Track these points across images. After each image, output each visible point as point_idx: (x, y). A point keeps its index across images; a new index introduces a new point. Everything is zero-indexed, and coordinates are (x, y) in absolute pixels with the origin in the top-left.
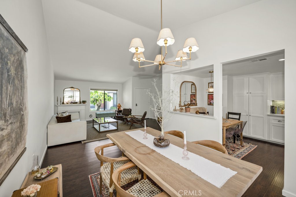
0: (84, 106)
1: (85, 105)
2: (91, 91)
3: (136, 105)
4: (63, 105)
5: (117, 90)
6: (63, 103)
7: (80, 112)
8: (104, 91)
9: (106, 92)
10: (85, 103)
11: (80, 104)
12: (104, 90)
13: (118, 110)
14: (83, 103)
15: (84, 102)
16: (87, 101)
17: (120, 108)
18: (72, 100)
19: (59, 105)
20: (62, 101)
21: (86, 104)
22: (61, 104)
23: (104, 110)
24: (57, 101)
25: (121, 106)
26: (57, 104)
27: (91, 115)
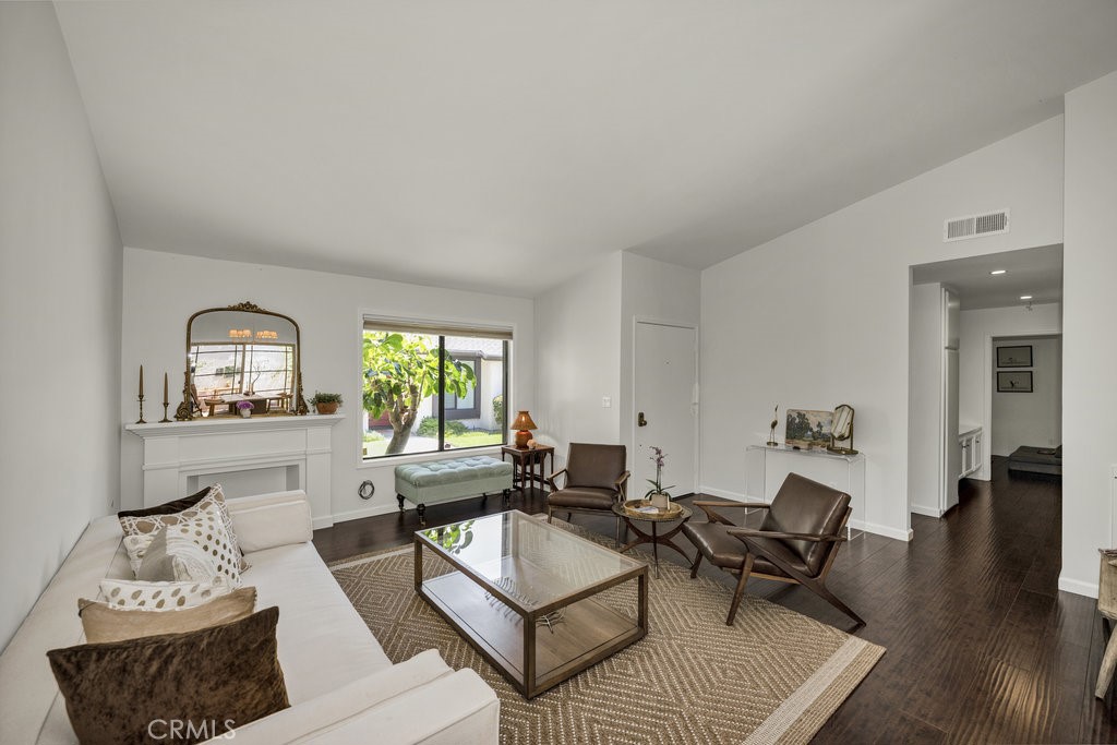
0: (326, 431)
1: (335, 423)
2: (367, 334)
3: (642, 422)
4: (187, 423)
5: (506, 335)
7: (297, 466)
9: (453, 343)
10: (332, 412)
11: (299, 418)
12: (443, 331)
13: (522, 447)
14: (322, 412)
15: (327, 403)
16: (343, 398)
18: (237, 386)
19: (152, 425)
20: (177, 398)
21: (340, 413)
22: (165, 420)
23: (441, 449)
24: (141, 396)
25: (535, 428)
26: (141, 421)
27: (364, 484)
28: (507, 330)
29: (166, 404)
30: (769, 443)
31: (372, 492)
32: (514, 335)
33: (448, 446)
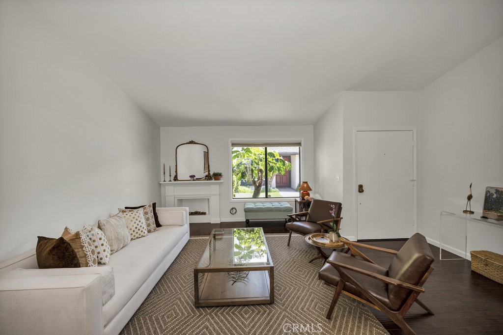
1: (220, 184)
4: (176, 182)
5: (299, 144)
6: (176, 179)
8: (266, 149)
9: (270, 150)
11: (209, 181)
12: (266, 145)
13: (303, 199)
14: (216, 179)
15: (217, 176)
17: (309, 195)
19: (167, 182)
20: (173, 174)
21: (222, 180)
22: (170, 181)
23: (267, 197)
24: (164, 173)
25: (311, 190)
26: (164, 181)
27: (233, 208)
28: (298, 142)
29: (170, 176)
30: (465, 212)
31: (236, 212)
32: (302, 144)
33: (270, 196)
